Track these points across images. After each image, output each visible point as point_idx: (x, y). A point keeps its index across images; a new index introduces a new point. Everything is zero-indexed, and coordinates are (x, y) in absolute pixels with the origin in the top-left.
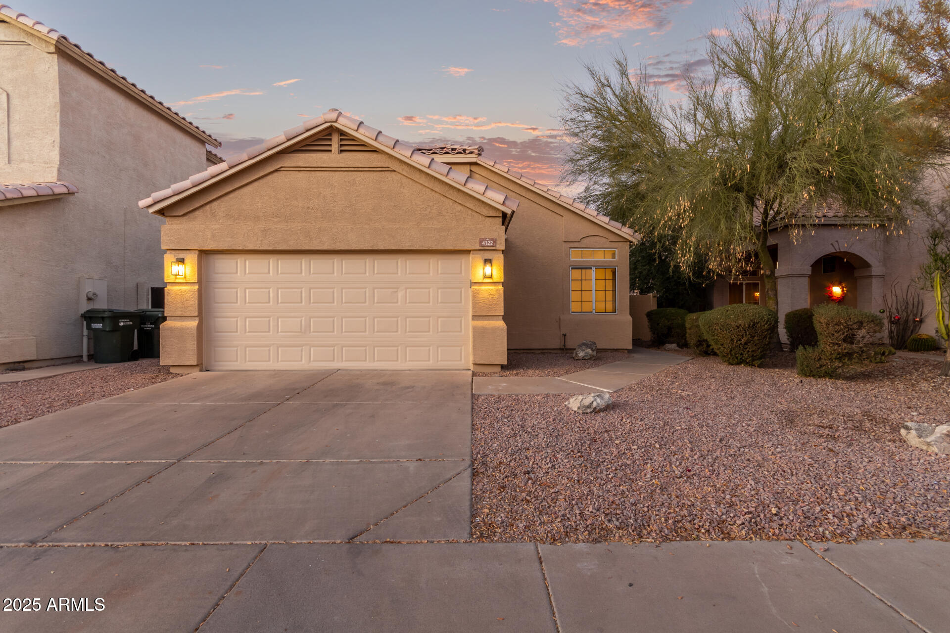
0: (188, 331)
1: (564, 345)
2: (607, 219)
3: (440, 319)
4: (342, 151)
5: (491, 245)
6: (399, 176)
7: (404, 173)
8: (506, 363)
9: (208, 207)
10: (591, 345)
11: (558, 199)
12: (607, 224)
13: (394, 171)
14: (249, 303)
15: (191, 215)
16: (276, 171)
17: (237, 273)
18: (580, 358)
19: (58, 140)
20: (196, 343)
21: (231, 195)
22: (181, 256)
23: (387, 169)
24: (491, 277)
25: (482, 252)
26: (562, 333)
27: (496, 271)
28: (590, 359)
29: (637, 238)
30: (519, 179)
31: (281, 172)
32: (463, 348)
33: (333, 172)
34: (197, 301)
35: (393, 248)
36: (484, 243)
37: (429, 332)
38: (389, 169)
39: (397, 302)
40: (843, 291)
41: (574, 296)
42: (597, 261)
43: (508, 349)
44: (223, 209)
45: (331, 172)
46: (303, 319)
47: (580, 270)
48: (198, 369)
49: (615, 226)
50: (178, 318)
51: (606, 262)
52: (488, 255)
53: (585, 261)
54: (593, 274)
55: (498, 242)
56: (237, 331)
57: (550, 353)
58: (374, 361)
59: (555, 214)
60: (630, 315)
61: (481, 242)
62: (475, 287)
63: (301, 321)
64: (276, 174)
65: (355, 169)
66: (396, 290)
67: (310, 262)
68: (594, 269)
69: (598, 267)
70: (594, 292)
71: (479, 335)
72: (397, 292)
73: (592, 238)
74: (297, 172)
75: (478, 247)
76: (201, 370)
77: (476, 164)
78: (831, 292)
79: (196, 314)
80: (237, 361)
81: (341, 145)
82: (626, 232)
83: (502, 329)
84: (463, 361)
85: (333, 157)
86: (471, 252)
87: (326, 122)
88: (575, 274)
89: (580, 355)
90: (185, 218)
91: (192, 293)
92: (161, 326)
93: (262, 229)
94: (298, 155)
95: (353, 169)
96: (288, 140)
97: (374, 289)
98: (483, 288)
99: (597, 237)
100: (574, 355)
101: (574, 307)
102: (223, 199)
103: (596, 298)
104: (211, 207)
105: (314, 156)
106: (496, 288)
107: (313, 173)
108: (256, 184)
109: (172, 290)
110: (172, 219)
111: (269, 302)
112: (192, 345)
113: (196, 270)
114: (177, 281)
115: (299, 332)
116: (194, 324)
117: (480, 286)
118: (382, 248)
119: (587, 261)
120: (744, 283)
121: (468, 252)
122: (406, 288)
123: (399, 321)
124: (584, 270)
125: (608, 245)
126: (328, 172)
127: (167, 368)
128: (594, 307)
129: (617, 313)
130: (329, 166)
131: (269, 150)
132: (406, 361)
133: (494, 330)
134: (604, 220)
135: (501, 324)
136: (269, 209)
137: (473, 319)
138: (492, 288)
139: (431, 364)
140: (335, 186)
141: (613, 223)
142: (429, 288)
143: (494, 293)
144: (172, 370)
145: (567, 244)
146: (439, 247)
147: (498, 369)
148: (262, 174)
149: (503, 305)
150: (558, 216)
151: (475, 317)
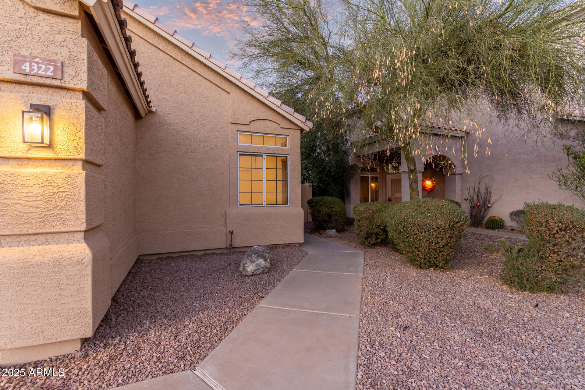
1: (231, 245)
2: (279, 102)
5: (49, 73)
10: (263, 251)
11: (223, 70)
12: (279, 107)
18: (249, 274)
24: (50, 146)
25: (23, 87)
26: (228, 230)
28: (263, 273)
29: (308, 126)
30: (172, 36)
36: (25, 68)
40: (433, 184)
41: (243, 186)
42: (268, 149)
47: (250, 157)
49: (287, 111)
51: (277, 149)
53: (254, 147)
54: (263, 162)
55: (69, 71)
57: (214, 254)
59: (220, 90)
60: (301, 206)
61: (16, 64)
68: (264, 156)
69: (269, 155)
70: (264, 182)
73: (262, 122)
75: (10, 75)
78: (425, 184)
82: (299, 119)
83: (80, 262)
88: (244, 162)
89: (249, 270)
98: (28, 170)
99: (268, 121)
101: (243, 199)
103: (267, 188)
106: (66, 171)
117: (20, 166)
119: (257, 148)
120: (370, 176)
124: (253, 158)
125: (279, 131)
128: (264, 199)
129: (288, 205)
134: (275, 102)
141: (284, 107)
145: (234, 125)
149: (83, 207)
150: (224, 92)
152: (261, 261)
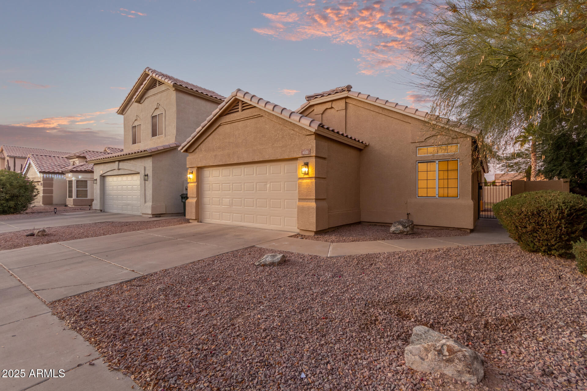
0: (193, 204)
3: (285, 201)
4: (243, 110)
5: (308, 153)
7: (266, 116)
8: (315, 230)
12: (446, 124)
13: (262, 116)
14: (213, 191)
15: (195, 151)
16: (219, 126)
17: (210, 177)
18: (390, 232)
19: (176, 125)
20: (195, 209)
22: (192, 170)
24: (308, 174)
25: (303, 158)
26: (407, 212)
27: (311, 170)
33: (239, 122)
34: (196, 191)
35: (261, 160)
36: (304, 153)
37: (280, 208)
38: (260, 115)
39: (267, 191)
42: (441, 156)
44: (204, 147)
47: (426, 163)
48: (196, 221)
50: (191, 198)
51: (448, 156)
52: (306, 160)
53: (429, 156)
54: (436, 166)
55: (312, 151)
56: (209, 204)
58: (257, 223)
59: (405, 123)
60: (472, 199)
61: (302, 152)
62: (300, 181)
63: (230, 200)
64: (220, 127)
68: (436, 162)
69: (441, 161)
70: (437, 180)
71: (301, 211)
72: (266, 184)
73: (435, 137)
74: (227, 125)
75: (301, 155)
76: (198, 222)
77: (347, 98)
79: (196, 196)
80: (209, 218)
81: (242, 107)
83: (313, 208)
85: (240, 114)
86: (299, 159)
87: (233, 97)
88: (422, 167)
90: (192, 153)
91: (195, 187)
92: (187, 201)
93: (214, 155)
94: (226, 116)
95: (246, 119)
97: (257, 183)
98: (305, 181)
99: (440, 136)
102: (204, 142)
103: (439, 185)
105: (232, 115)
106: (311, 181)
107: (232, 124)
108: (213, 134)
109: (189, 185)
110: (190, 154)
111: (219, 191)
113: (196, 176)
114: (191, 181)
115: (229, 206)
116: (195, 201)
117: (303, 180)
118: (256, 160)
121: (297, 159)
122: (270, 182)
123: (267, 201)
124: (429, 164)
125: (450, 141)
126: (237, 122)
127: (189, 220)
128: (437, 193)
129: (458, 197)
130: (239, 119)
131: (214, 116)
132: (270, 224)
133: (309, 208)
135: (313, 204)
136: (217, 145)
137: (299, 201)
138: (308, 181)
139: (282, 227)
140: (240, 129)
142: (281, 182)
143: (311, 184)
144: (190, 221)
145: (414, 143)
146: (282, 158)
147: (313, 234)
148: (215, 128)
149: (314, 192)
150: (407, 123)
152: (401, 227)
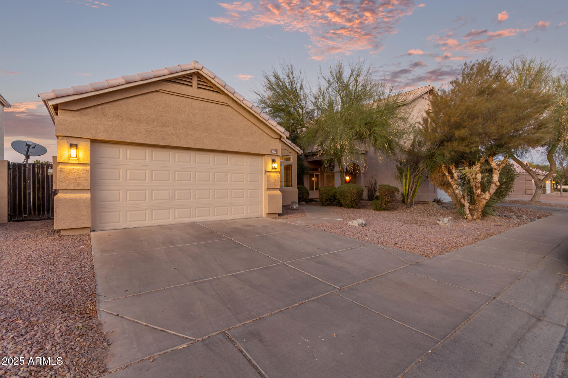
0: (82, 201)
2: (290, 142)
3: (249, 191)
4: (198, 88)
5: (276, 152)
6: (232, 109)
7: (235, 108)
8: (281, 212)
9: (99, 107)
13: (229, 106)
14: (129, 180)
16: (156, 91)
17: (119, 158)
20: (90, 210)
21: (120, 102)
22: (74, 142)
23: (225, 104)
24: (275, 169)
25: (271, 156)
27: (277, 166)
31: (159, 93)
32: (260, 206)
33: (194, 100)
34: (89, 178)
35: (230, 150)
36: (272, 152)
37: (244, 197)
38: (227, 104)
39: (227, 181)
40: (350, 178)
43: (283, 205)
44: (113, 111)
45: (192, 100)
46: (170, 191)
48: (89, 230)
49: (293, 145)
50: (71, 191)
52: (274, 158)
55: (278, 151)
56: (119, 201)
58: (214, 216)
60: (297, 188)
61: (271, 151)
62: (268, 174)
63: (169, 192)
64: (155, 93)
65: (208, 101)
66: (226, 174)
67: (175, 155)
68: (283, 165)
71: (271, 199)
72: (227, 175)
73: (282, 150)
74: (170, 95)
75: (270, 153)
76: (91, 231)
78: (346, 178)
79: (89, 188)
80: (119, 222)
81: (198, 84)
82: (297, 149)
83: (280, 195)
84: (260, 213)
85: (193, 90)
86: (266, 155)
87: (195, 69)
90: (77, 112)
91: (85, 172)
92: (55, 197)
93: (146, 129)
94: (172, 84)
95: (206, 100)
96: (170, 74)
97: (215, 173)
98: (272, 174)
100: (291, 208)
102: (112, 103)
104: (102, 108)
105: (183, 87)
106: (277, 174)
107: (181, 97)
108: (140, 97)
109: (65, 169)
110: (65, 112)
111: (145, 180)
112: (86, 212)
113: (89, 154)
114: (70, 162)
115: (167, 200)
116: (88, 195)
117: (270, 173)
118: (223, 149)
120: (315, 174)
121: (264, 155)
122: (232, 173)
123: (229, 191)
125: (289, 154)
126: (191, 99)
127: (61, 231)
128: (283, 184)
129: (292, 187)
130: (193, 96)
131: (156, 77)
132: (232, 215)
133: (277, 196)
135: (279, 193)
136: (150, 116)
137: (267, 191)
138: (275, 175)
139: (244, 215)
140: (195, 109)
142: (244, 174)
143: (276, 177)
144: (63, 233)
147: (277, 215)
148: (146, 91)
151: (268, 189)
